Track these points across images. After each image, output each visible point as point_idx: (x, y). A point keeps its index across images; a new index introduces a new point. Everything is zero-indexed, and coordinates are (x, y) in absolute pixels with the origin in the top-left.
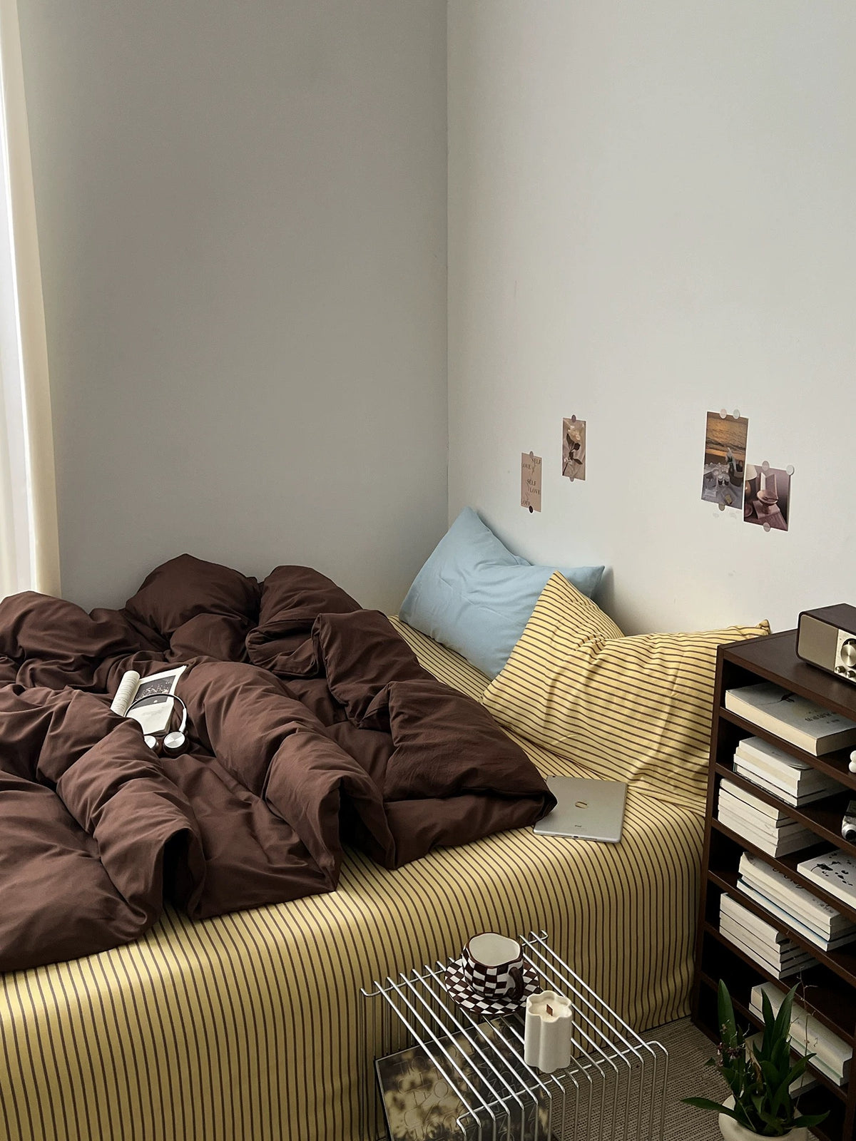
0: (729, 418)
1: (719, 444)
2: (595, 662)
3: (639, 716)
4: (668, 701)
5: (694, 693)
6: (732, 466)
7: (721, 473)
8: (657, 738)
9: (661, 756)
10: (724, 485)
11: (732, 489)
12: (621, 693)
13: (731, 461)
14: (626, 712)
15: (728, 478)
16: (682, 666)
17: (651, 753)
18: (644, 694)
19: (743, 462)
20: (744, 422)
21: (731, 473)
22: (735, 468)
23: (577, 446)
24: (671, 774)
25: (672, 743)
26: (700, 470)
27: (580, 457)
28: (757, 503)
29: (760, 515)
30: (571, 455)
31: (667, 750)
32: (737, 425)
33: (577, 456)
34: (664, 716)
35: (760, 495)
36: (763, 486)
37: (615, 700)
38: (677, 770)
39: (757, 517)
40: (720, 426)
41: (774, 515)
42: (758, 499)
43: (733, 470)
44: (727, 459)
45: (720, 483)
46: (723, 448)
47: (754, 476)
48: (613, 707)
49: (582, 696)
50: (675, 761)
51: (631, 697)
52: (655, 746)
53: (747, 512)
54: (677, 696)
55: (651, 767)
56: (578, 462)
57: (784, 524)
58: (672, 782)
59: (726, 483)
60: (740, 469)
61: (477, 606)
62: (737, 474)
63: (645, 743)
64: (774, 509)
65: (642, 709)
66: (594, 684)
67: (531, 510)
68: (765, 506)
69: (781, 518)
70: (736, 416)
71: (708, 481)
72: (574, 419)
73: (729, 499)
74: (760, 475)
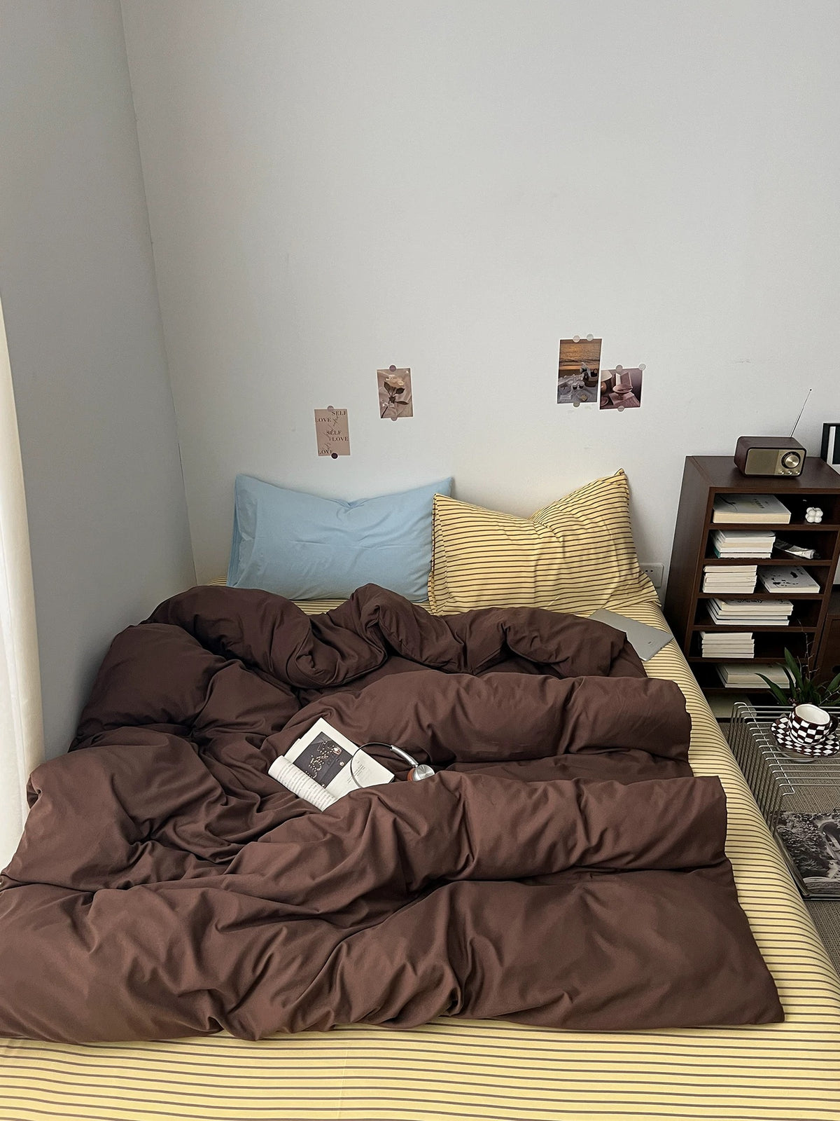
0: (582, 342)
1: (573, 361)
2: (561, 539)
3: (601, 561)
4: (612, 543)
5: (619, 530)
6: (587, 374)
7: (576, 381)
8: (615, 569)
9: (622, 578)
10: (578, 389)
11: (588, 391)
13: (586, 370)
14: (593, 562)
15: (583, 383)
16: (604, 517)
17: (616, 580)
18: (599, 545)
19: (598, 370)
20: (598, 342)
21: (586, 379)
22: (590, 375)
23: (400, 391)
25: (624, 567)
26: (555, 382)
27: (406, 398)
28: (612, 395)
29: (614, 402)
30: (392, 399)
31: (623, 573)
32: (591, 345)
33: (401, 398)
34: (613, 553)
35: (615, 388)
36: (618, 382)
37: (584, 558)
39: (613, 404)
40: (573, 348)
41: (629, 399)
42: (614, 392)
43: (588, 377)
44: (581, 370)
45: (575, 388)
46: (577, 363)
47: (610, 376)
48: (584, 563)
49: (564, 566)
50: (629, 577)
51: (592, 551)
53: (603, 402)
55: (616, 589)
56: (403, 403)
57: (638, 404)
59: (580, 387)
60: (595, 374)
61: (374, 548)
62: (591, 379)
63: (610, 575)
64: (630, 395)
65: (601, 555)
66: (568, 555)
67: (335, 456)
68: (621, 395)
69: (635, 400)
70: (590, 339)
71: (563, 389)
72: (393, 368)
73: (584, 398)
74: (615, 375)
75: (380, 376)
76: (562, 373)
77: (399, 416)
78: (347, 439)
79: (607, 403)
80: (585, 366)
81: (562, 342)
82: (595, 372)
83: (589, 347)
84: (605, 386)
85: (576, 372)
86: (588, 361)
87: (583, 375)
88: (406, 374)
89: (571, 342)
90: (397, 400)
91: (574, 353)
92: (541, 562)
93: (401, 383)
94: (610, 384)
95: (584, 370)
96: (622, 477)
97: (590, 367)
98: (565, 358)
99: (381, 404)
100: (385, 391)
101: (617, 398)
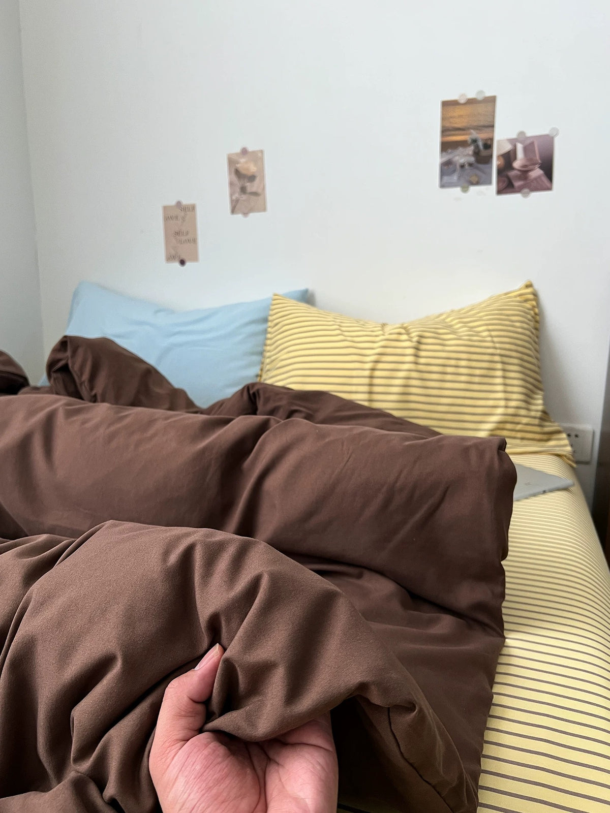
0: (471, 102)
2: (415, 340)
3: (476, 379)
4: (497, 358)
5: (513, 348)
6: (477, 147)
7: (463, 156)
9: (511, 411)
10: (467, 167)
11: (479, 169)
12: (453, 362)
13: (476, 141)
14: (463, 378)
15: (472, 159)
16: (490, 327)
18: (474, 357)
19: (492, 139)
20: (492, 100)
21: (476, 153)
22: (481, 147)
23: (252, 178)
24: (519, 427)
25: (515, 396)
26: (435, 158)
27: (258, 188)
28: (512, 174)
29: (517, 184)
30: (243, 190)
31: (513, 404)
33: (251, 187)
34: (499, 373)
35: (517, 164)
36: (520, 156)
37: (449, 370)
38: (525, 420)
39: (514, 187)
40: (458, 112)
41: (536, 179)
42: (514, 169)
43: (479, 150)
44: (470, 141)
45: (462, 166)
46: (463, 132)
47: (508, 147)
48: (449, 377)
49: (414, 374)
50: (523, 412)
51: (463, 363)
52: (502, 403)
53: (501, 185)
54: (503, 352)
55: (501, 426)
56: (255, 194)
57: (549, 185)
58: (519, 435)
59: (470, 165)
60: (488, 146)
62: (484, 153)
63: (491, 403)
64: (537, 172)
65: (478, 372)
66: (422, 361)
67: (182, 262)
68: (524, 173)
69: (545, 179)
70: (480, 98)
71: (447, 168)
72: (244, 152)
73: (474, 179)
74: (515, 147)
75: (231, 162)
76: (446, 147)
77: (252, 210)
78: (195, 241)
79: (507, 186)
80: (474, 134)
81: (445, 104)
82: (489, 142)
83: (481, 109)
84: (502, 162)
85: (463, 144)
86: (478, 128)
87: (472, 148)
88: (257, 157)
89: (454, 103)
90: (249, 190)
91: (460, 118)
92: (380, 366)
93: (253, 169)
94: (509, 158)
95: (474, 141)
96: (529, 290)
97: (481, 136)
98: (448, 125)
99: (231, 195)
100: (235, 179)
101: (519, 178)
